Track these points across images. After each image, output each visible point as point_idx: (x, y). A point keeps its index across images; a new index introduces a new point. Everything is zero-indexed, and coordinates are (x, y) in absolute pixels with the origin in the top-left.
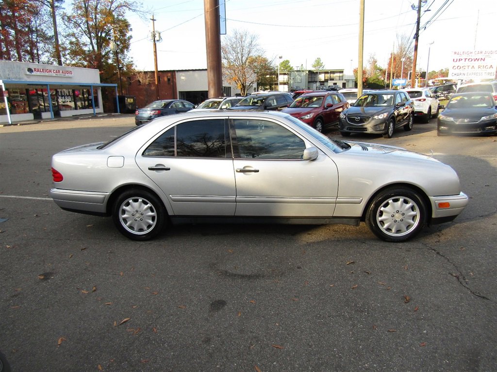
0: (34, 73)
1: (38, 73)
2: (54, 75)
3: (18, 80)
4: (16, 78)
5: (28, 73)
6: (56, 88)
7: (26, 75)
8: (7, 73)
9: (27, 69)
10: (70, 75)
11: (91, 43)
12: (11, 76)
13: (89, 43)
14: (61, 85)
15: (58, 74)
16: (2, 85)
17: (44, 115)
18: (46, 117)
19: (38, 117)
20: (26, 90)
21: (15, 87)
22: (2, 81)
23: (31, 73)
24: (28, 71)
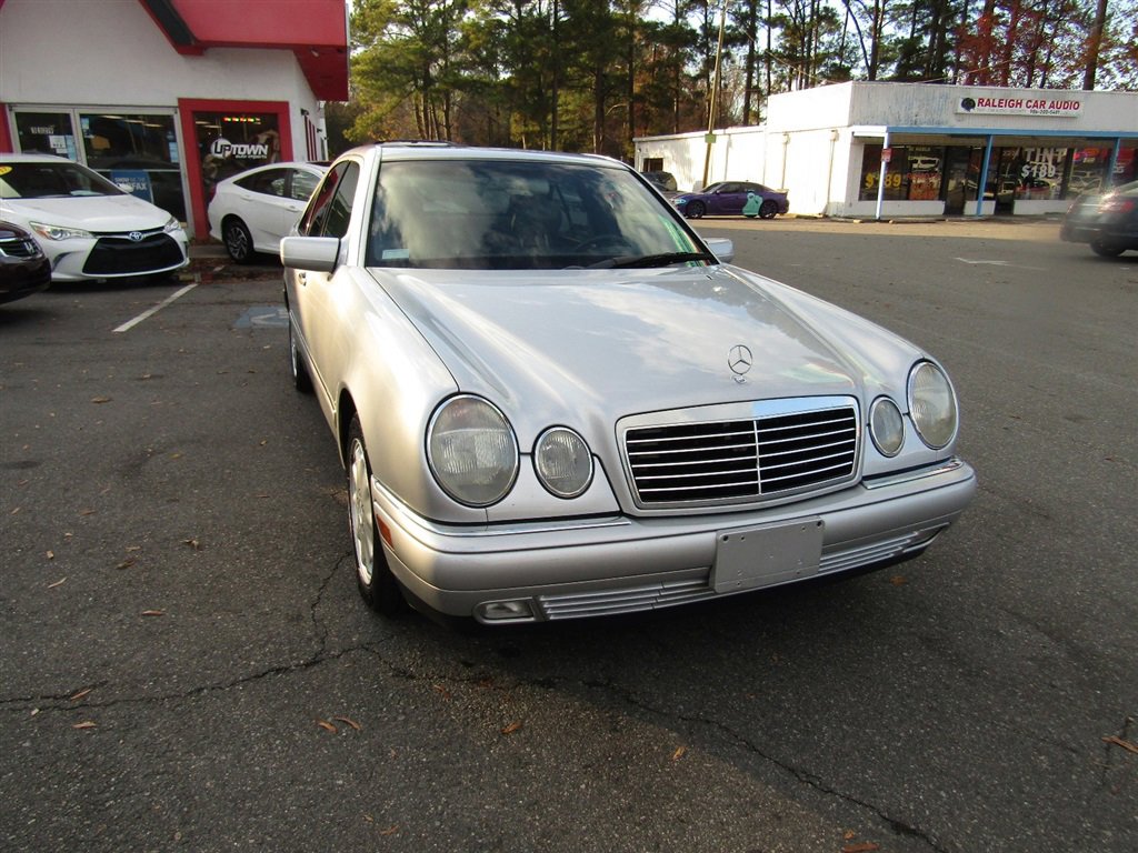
0: (976, 110)
1: (987, 110)
2: (1028, 112)
3: (934, 126)
4: (929, 122)
5: (961, 110)
6: (1023, 143)
8: (915, 111)
9: (961, 101)
10: (1072, 112)
12: (922, 117)
14: (1033, 137)
15: (1039, 110)
16: (886, 136)
17: (971, 207)
18: (974, 212)
19: (954, 211)
20: (948, 148)
21: (921, 141)
22: (884, 128)
23: (968, 109)
24: (963, 105)
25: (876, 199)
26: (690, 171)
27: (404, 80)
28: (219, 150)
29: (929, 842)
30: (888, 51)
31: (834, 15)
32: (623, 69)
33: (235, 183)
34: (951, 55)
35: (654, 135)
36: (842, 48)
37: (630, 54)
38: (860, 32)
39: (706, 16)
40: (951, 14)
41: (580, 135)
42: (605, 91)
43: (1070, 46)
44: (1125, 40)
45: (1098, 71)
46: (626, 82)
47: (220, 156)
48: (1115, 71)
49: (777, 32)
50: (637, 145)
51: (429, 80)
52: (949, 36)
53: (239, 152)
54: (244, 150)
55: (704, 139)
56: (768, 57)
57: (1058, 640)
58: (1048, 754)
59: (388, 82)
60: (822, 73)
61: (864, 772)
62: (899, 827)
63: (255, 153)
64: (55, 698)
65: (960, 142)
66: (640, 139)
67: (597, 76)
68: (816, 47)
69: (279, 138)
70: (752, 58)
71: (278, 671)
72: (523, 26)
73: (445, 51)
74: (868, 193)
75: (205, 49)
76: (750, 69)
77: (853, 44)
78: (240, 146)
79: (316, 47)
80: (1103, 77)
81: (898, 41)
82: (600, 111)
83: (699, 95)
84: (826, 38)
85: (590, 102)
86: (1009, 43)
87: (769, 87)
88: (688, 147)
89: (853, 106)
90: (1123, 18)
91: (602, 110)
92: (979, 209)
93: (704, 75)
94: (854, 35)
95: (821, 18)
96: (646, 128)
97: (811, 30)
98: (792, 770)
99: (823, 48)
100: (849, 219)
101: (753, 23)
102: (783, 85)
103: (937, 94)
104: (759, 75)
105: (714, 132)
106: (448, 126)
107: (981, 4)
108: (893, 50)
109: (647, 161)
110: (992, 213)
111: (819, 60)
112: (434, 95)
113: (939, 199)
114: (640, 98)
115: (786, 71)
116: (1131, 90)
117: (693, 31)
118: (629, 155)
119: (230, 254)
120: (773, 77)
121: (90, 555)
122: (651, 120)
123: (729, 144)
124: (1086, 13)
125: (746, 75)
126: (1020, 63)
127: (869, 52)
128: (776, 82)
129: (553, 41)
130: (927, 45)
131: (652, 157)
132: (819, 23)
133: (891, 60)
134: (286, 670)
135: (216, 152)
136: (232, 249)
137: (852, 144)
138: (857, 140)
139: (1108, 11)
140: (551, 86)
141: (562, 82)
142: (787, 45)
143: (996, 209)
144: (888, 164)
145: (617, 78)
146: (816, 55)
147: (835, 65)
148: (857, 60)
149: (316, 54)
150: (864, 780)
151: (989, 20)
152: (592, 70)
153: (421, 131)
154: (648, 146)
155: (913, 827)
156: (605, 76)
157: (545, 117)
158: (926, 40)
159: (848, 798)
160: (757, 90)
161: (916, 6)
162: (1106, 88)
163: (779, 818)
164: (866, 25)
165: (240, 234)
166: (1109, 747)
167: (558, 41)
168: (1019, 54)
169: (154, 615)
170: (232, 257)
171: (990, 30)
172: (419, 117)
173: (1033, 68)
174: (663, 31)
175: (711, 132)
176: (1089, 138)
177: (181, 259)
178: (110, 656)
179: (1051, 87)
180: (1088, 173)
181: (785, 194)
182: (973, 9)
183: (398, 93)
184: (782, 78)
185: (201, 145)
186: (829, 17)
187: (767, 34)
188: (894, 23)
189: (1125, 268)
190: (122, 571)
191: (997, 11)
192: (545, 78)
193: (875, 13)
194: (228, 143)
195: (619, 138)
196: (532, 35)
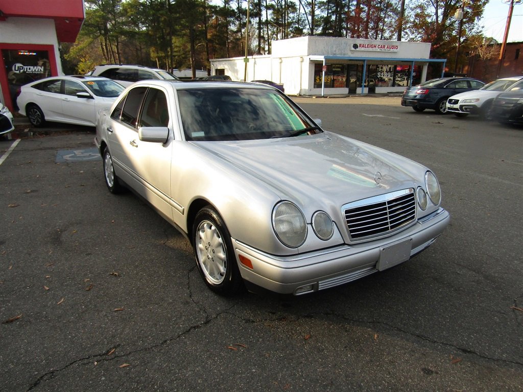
0: (359, 49)
1: (363, 49)
2: (379, 50)
3: (342, 56)
4: (340, 54)
5: (353, 49)
6: (377, 63)
7: (351, 51)
8: (334, 49)
9: (352, 45)
10: (395, 50)
11: (437, 13)
12: (337, 52)
13: (433, 14)
14: (382, 61)
15: (382, 49)
16: (324, 60)
17: (359, 90)
18: (361, 93)
19: (352, 92)
20: (348, 65)
21: (338, 62)
22: (323, 57)
23: (355, 48)
24: (353, 47)
25: (321, 87)
26: (237, 74)
27: (95, 30)
28: (17, 69)
29: (476, 354)
30: (317, 22)
31: (295, 5)
32: (202, 27)
33: (32, 87)
34: (344, 25)
35: (218, 58)
36: (299, 20)
37: (205, 20)
38: (306, 13)
39: (238, 4)
40: (343, 7)
41: (183, 58)
42: (194, 37)
43: (391, 22)
44: (412, 20)
45: (402, 32)
46: (204, 33)
47: (18, 72)
48: (409, 33)
49: (270, 12)
50: (211, 63)
51: (106, 30)
52: (343, 16)
53: (28, 70)
54: (32, 69)
55: (243, 60)
56: (267, 23)
57: (478, 273)
58: (497, 316)
59: (87, 31)
60: (291, 31)
61: (442, 333)
62: (465, 351)
63: (37, 70)
64: (100, 355)
65: (353, 63)
66: (213, 60)
67: (190, 30)
68: (287, 19)
69: (49, 62)
70: (260, 23)
71: (195, 328)
72: (154, 6)
73: (114, 16)
74: (317, 85)
75: (7, 18)
76: (259, 28)
77: (303, 18)
78: (28, 67)
79: (67, 18)
80: (405, 35)
81: (322, 17)
82: (193, 47)
83: (238, 40)
84: (291, 15)
85: (187, 42)
86: (367, 20)
87: (268, 37)
88: (236, 64)
89: (309, 47)
90: (410, 11)
91: (194, 46)
92: (362, 91)
93: (239, 31)
94: (303, 14)
95: (289, 6)
96: (214, 55)
97: (285, 12)
98: (418, 336)
99: (290, 20)
100: (311, 96)
101: (260, 7)
102: (274, 36)
103: (343, 42)
104: (263, 31)
105: (248, 57)
106: (118, 53)
107: (355, 3)
108: (320, 21)
109: (217, 70)
110: (367, 92)
111: (289, 24)
112: (110, 38)
113: (346, 87)
114: (210, 41)
115: (275, 29)
116: (415, 41)
117: (233, 10)
118: (208, 67)
119: (31, 122)
120: (270, 32)
121: (67, 285)
122: (217, 51)
123: (255, 63)
124: (396, 8)
125: (258, 31)
126: (373, 29)
127: (310, 22)
128: (271, 34)
129: (169, 13)
130: (334, 19)
131: (219, 68)
132: (288, 8)
133: (319, 26)
134: (198, 327)
135: (15, 70)
136: (32, 120)
137: (309, 63)
138: (312, 62)
139: (405, 7)
140: (169, 34)
141: (174, 33)
142: (275, 18)
143: (369, 91)
144: (325, 72)
145: (200, 31)
146: (288, 22)
147: (296, 27)
148: (306, 25)
149: (68, 22)
150: (444, 336)
151: (359, 10)
152: (188, 27)
153: (104, 55)
154: (217, 63)
155: (469, 350)
156: (194, 30)
157: (166, 50)
158: (333, 18)
159: (443, 343)
160: (263, 37)
161: (328, 2)
162: (406, 39)
163: (424, 355)
164: (308, 10)
165: (36, 112)
166: (514, 310)
167: (171, 13)
168: (371, 25)
169: (120, 310)
170: (33, 124)
171: (360, 14)
172: (103, 48)
173: (378, 30)
174: (219, 10)
175: (246, 57)
176: (402, 61)
177: (11, 127)
178: (112, 332)
179: (385, 39)
180: (399, 74)
181: (282, 86)
182: (351, 5)
183: (91, 36)
184: (274, 33)
185: (6, 67)
186: (292, 7)
187: (266, 13)
188: (320, 10)
189: (428, 117)
190: (89, 292)
191: (361, 6)
192: (166, 31)
193: (312, 5)
194: (21, 65)
195: (202, 59)
196: (158, 10)
